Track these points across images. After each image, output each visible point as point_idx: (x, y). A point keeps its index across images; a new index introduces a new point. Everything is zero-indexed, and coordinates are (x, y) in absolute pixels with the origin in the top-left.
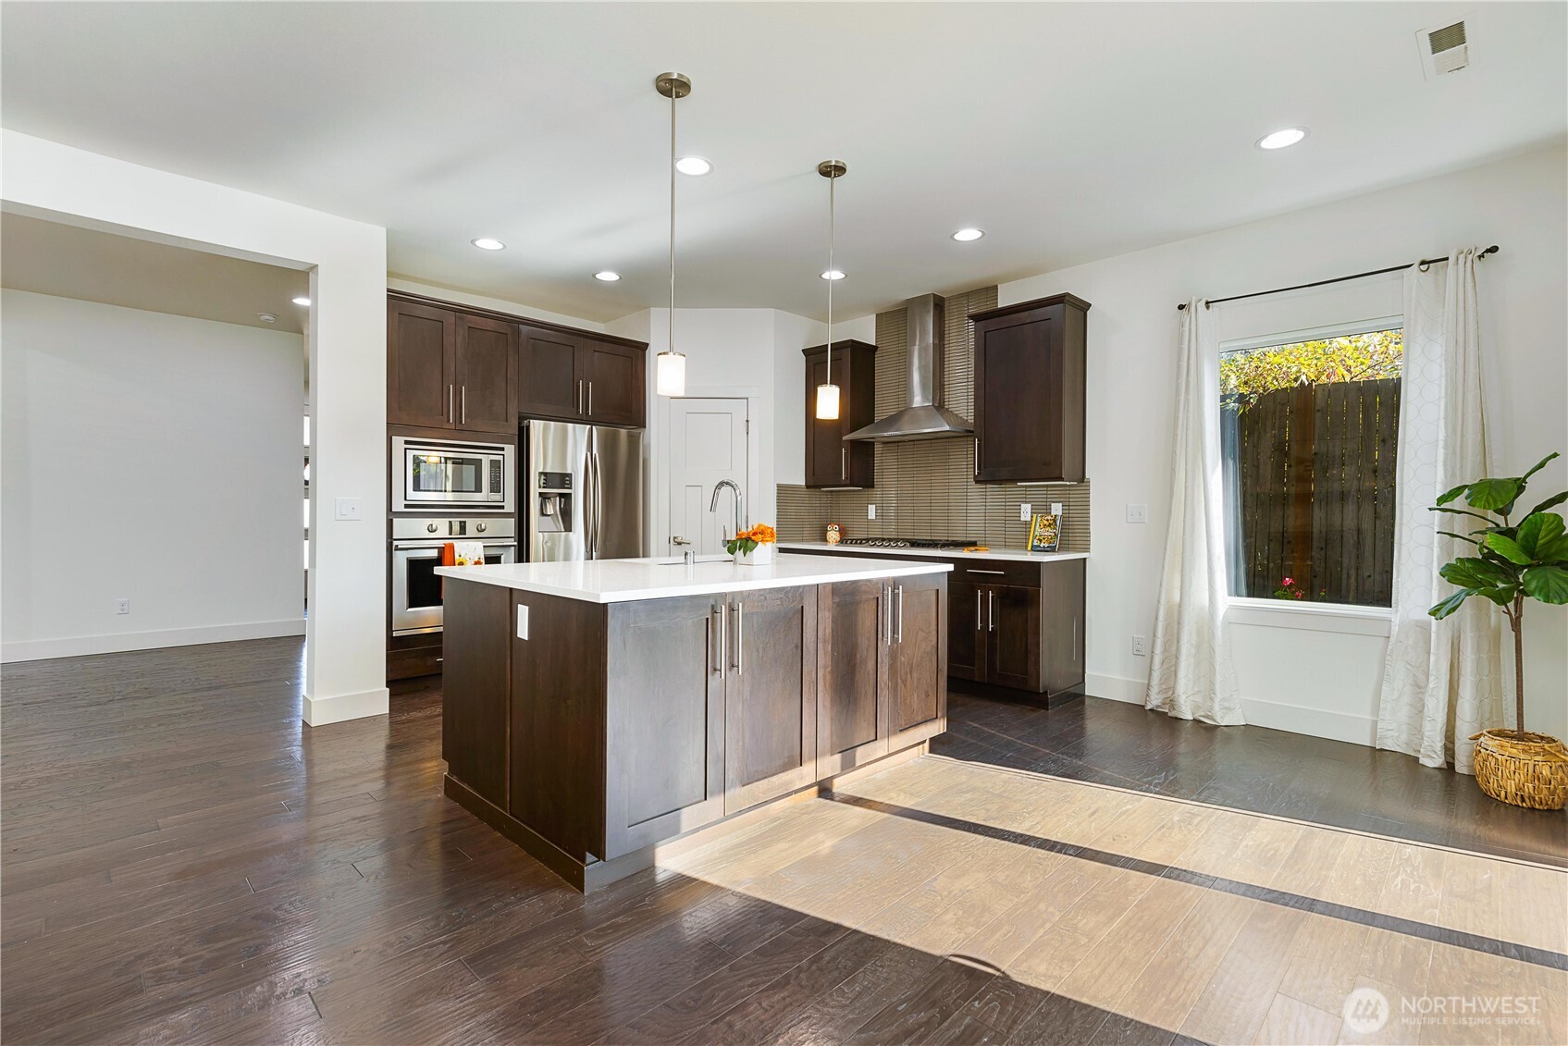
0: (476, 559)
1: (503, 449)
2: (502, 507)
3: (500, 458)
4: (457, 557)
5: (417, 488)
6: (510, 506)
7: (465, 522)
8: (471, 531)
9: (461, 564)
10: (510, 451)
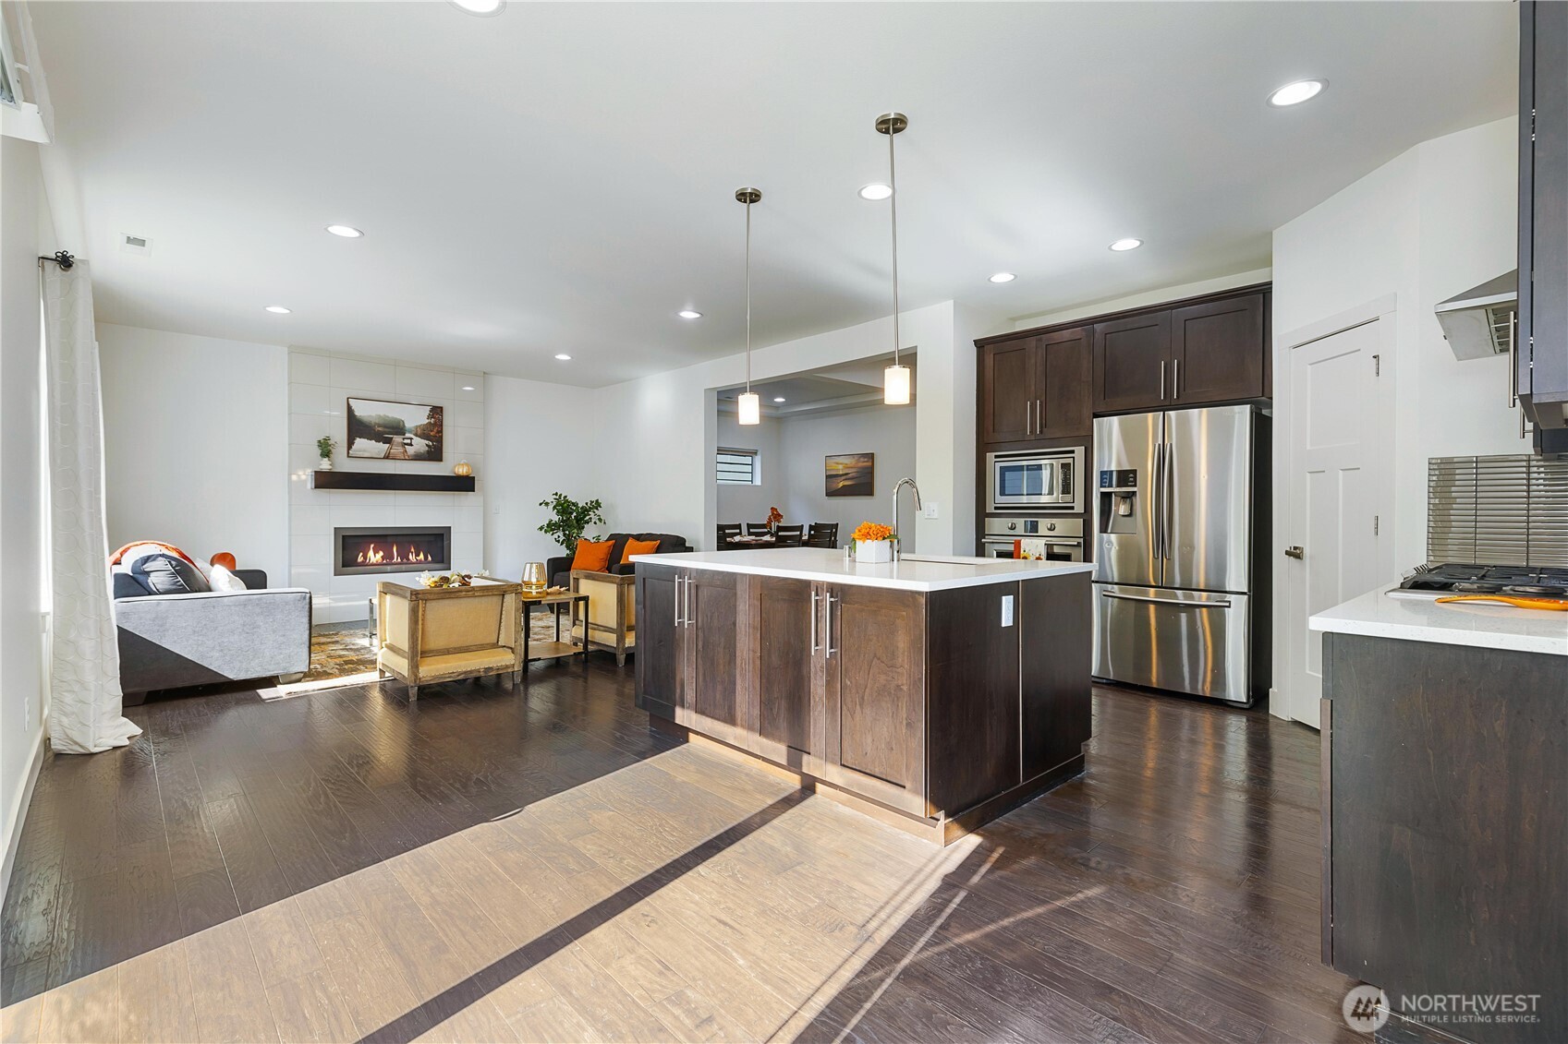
0: (1038, 556)
1: (1073, 452)
2: (1072, 508)
3: (1071, 461)
4: (1022, 552)
5: (1003, 493)
6: (1079, 508)
7: (1037, 522)
8: (1043, 529)
9: (1025, 558)
10: (1079, 451)
